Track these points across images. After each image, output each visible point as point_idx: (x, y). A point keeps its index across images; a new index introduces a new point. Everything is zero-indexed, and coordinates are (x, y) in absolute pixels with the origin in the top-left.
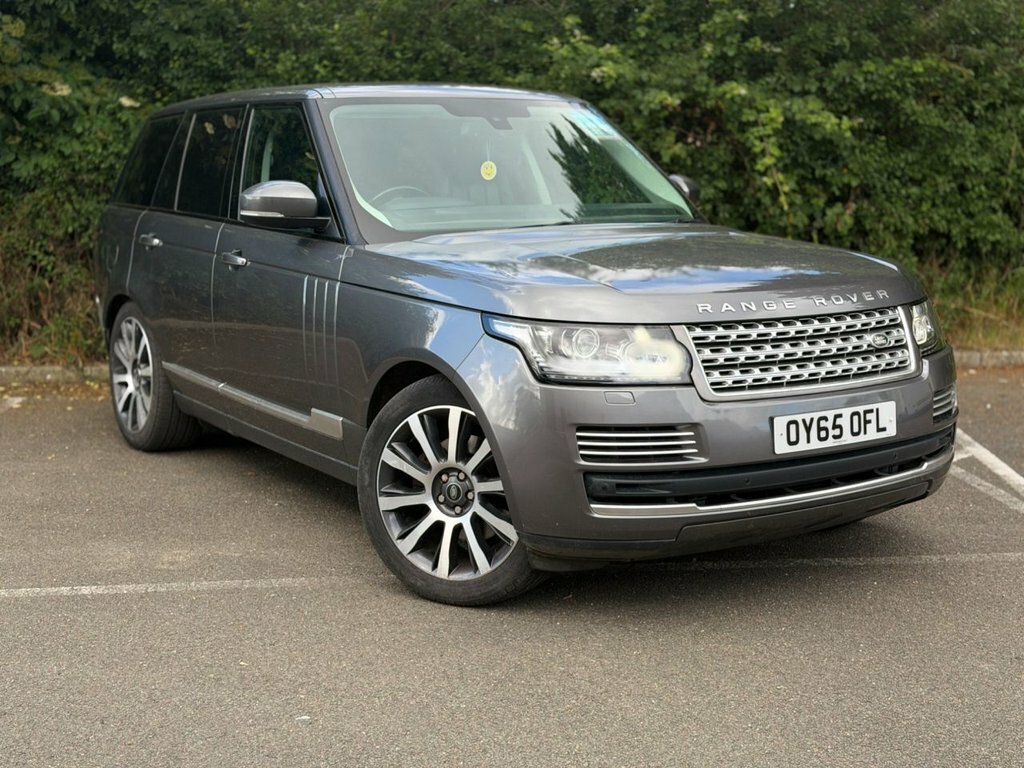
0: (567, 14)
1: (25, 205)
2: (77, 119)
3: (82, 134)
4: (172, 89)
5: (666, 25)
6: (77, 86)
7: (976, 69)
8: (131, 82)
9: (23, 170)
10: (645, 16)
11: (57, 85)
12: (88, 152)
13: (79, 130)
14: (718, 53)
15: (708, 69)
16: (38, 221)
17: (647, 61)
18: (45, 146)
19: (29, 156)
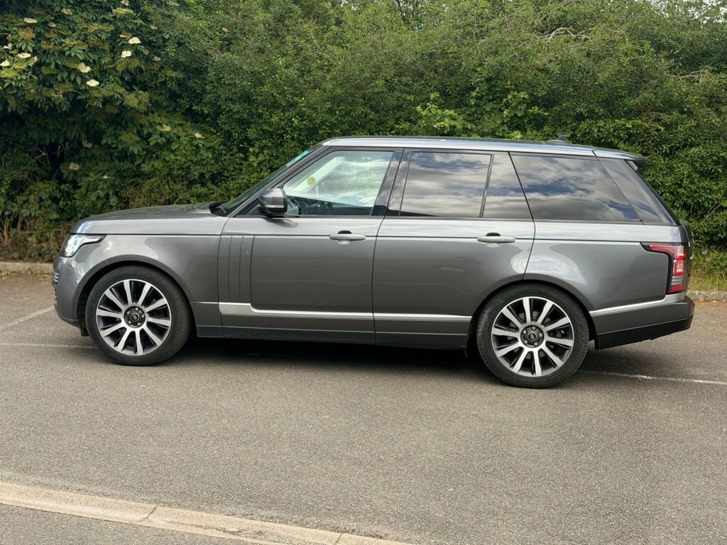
0: (431, 91)
1: (146, 186)
2: (173, 143)
3: (175, 150)
4: (222, 129)
5: (491, 97)
6: (174, 127)
7: (665, 125)
8: (203, 125)
9: (146, 168)
10: (474, 94)
11: (164, 126)
12: (177, 160)
13: (174, 149)
14: (513, 114)
15: (506, 123)
16: (152, 194)
17: (477, 117)
18: (157, 156)
19: (150, 161)
